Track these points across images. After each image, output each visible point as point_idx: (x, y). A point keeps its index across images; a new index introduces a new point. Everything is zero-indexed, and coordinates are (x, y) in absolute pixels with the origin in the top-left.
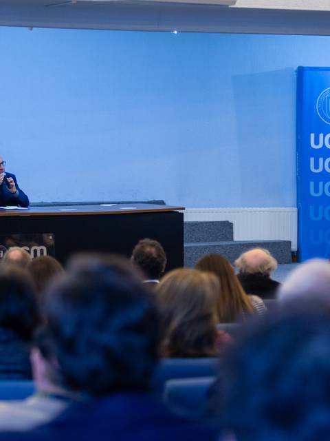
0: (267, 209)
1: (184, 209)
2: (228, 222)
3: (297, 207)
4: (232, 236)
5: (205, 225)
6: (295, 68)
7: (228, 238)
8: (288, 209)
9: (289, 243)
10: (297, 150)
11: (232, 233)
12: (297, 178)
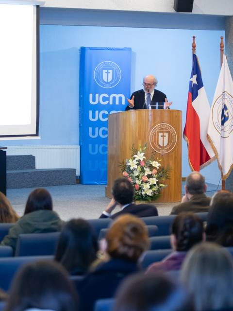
0: (58, 146)
1: (6, 148)
2: (31, 156)
3: (80, 145)
4: (35, 166)
5: (16, 158)
6: (79, 48)
7: (32, 167)
8: (73, 146)
9: (74, 170)
10: (80, 105)
11: (35, 164)
12: (80, 125)
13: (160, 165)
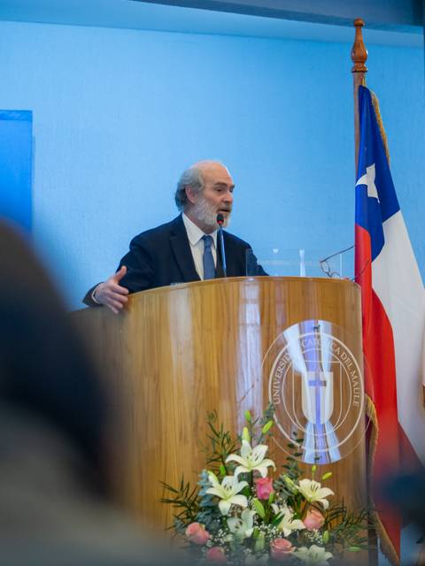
13: (328, 492)
